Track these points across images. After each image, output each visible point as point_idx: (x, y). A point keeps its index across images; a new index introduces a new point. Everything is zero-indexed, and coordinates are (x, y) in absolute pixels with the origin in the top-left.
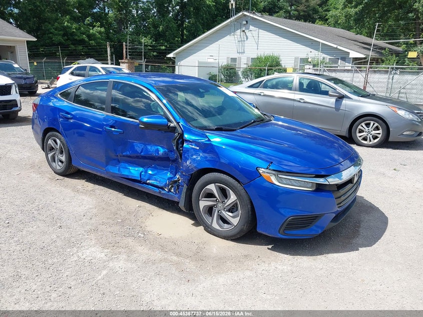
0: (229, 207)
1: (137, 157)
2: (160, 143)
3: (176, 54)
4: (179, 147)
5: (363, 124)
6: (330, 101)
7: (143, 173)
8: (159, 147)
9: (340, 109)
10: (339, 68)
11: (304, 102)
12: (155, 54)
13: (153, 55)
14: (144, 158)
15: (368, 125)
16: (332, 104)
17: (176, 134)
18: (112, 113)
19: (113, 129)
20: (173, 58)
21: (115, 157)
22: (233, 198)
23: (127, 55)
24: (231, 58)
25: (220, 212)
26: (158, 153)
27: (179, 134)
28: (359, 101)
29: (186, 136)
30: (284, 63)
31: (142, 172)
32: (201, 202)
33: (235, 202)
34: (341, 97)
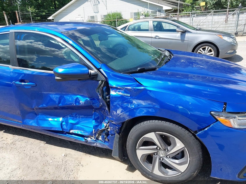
0: (174, 155)
1: (56, 108)
2: (79, 92)
3: (54, 17)
4: (104, 95)
5: (201, 49)
6: (178, 35)
7: (64, 123)
8: (78, 96)
9: (184, 40)
10: (157, 17)
11: (159, 38)
12: (39, 18)
13: (38, 19)
14: (63, 108)
15: (204, 49)
16: (178, 37)
17: (100, 82)
18: (19, 66)
19: (23, 83)
20: (52, 19)
21: (32, 110)
22: (179, 145)
23: (19, 19)
24: (91, 16)
25: (161, 159)
26: (79, 102)
27: (102, 81)
28: (197, 33)
29: (112, 83)
30: (125, 17)
31: (62, 122)
32: (138, 151)
33: (182, 150)
34: (184, 32)
